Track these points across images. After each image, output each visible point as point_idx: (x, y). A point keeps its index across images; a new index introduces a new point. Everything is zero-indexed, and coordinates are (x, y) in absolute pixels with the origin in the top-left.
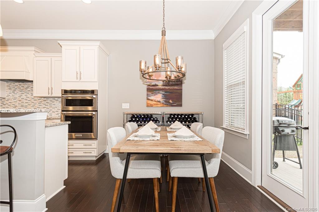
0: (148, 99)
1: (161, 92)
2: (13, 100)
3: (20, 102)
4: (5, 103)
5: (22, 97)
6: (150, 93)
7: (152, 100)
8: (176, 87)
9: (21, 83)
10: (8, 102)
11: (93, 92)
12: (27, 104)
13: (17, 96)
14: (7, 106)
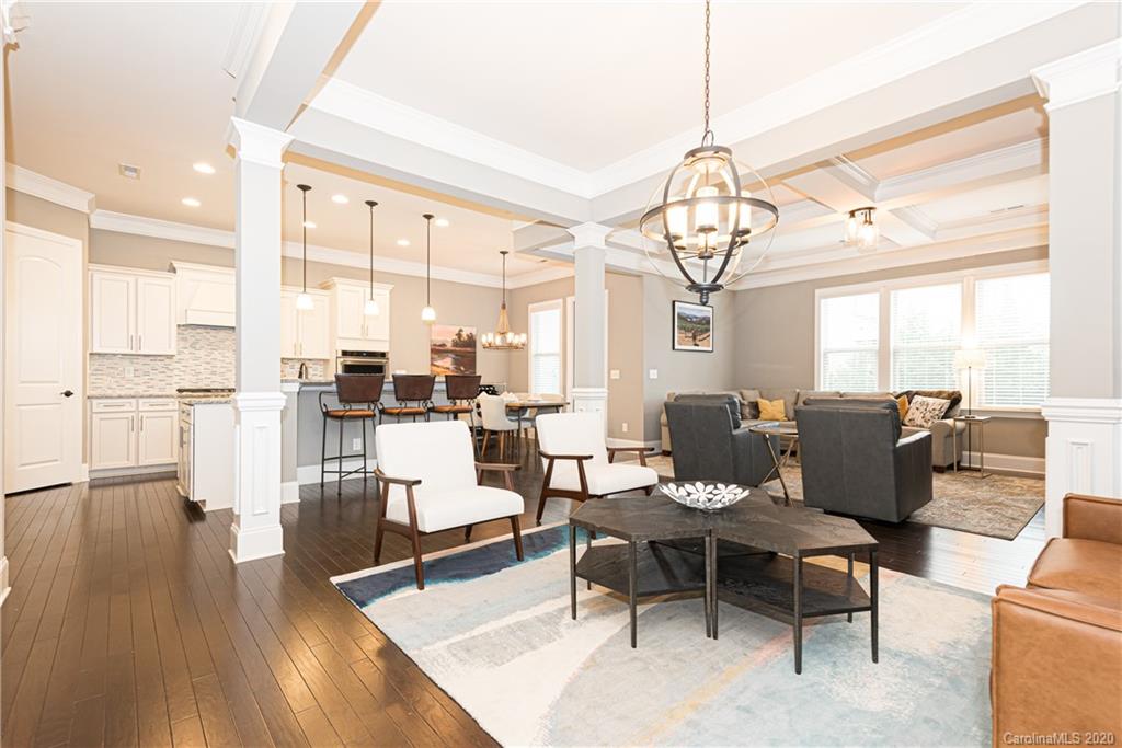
0: (432, 364)
1: (450, 355)
2: (191, 361)
3: (208, 366)
4: (170, 367)
5: (213, 356)
6: (436, 356)
7: (438, 366)
8: (469, 349)
9: (209, 330)
10: (178, 365)
11: (383, 355)
12: (223, 370)
13: (201, 353)
14: (176, 372)
